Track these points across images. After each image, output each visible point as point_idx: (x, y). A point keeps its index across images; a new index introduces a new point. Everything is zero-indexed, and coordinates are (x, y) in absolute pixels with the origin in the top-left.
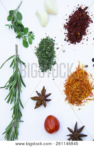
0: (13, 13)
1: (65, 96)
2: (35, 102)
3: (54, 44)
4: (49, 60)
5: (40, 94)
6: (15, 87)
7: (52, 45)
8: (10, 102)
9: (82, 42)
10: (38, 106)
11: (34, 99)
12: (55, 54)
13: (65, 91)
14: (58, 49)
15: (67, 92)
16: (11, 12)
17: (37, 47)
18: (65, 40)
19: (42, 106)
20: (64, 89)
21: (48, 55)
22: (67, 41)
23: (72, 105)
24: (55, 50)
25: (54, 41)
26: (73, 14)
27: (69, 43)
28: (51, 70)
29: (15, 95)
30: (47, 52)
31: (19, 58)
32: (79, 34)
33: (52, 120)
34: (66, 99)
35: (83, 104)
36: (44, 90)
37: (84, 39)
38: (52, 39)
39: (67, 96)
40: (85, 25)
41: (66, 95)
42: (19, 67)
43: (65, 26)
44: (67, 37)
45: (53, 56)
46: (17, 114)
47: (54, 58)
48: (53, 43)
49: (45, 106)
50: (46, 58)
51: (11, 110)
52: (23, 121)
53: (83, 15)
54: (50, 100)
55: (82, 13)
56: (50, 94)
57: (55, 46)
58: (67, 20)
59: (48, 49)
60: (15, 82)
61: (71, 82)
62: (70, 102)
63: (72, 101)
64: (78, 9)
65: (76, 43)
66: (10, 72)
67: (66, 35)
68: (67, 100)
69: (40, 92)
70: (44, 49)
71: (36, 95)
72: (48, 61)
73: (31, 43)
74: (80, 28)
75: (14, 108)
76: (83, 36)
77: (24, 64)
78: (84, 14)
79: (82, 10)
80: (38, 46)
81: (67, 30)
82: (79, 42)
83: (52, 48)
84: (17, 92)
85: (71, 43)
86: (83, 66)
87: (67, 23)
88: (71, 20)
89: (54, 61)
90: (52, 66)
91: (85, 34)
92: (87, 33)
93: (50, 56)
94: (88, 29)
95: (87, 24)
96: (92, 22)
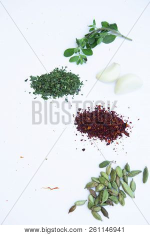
0: (113, 29)
3: (72, 94)
4: (48, 89)
7: (71, 91)
9: (79, 133)
12: (59, 97)
14: (66, 100)
16: (114, 27)
17: (66, 69)
21: (55, 87)
22: (78, 113)
24: (64, 97)
25: (77, 94)
26: (118, 117)
28: (34, 93)
30: (58, 86)
32: (89, 128)
37: (83, 136)
38: (79, 90)
40: (102, 135)
44: (84, 111)
45: (55, 94)
47: (52, 97)
48: (74, 93)
50: (50, 85)
53: (117, 130)
55: (119, 128)
57: (69, 97)
59: (64, 87)
64: (125, 122)
65: (77, 126)
67: (87, 110)
70: (63, 81)
72: (46, 88)
73: (71, 60)
74: (97, 129)
76: (87, 134)
78: (118, 132)
79: (124, 129)
80: (67, 71)
81: (94, 110)
82: (78, 129)
83: (66, 92)
85: (76, 118)
87: (104, 109)
88: (108, 114)
89: (48, 97)
90: (41, 95)
91: (90, 136)
92: (92, 138)
93: (54, 90)
94: (98, 140)
95: (104, 138)
96: (107, 144)
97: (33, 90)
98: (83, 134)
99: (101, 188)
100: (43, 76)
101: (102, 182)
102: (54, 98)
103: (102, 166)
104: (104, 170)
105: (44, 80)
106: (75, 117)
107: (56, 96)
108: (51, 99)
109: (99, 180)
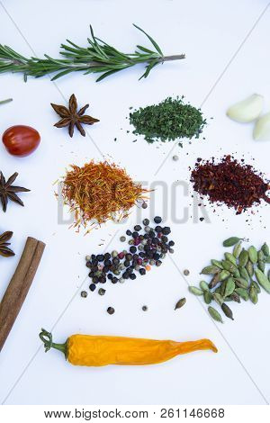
1: (81, 165)
2: (65, 104)
3: (190, 136)
4: (155, 128)
5: (83, 112)
6: (96, 60)
7: (188, 132)
8: (63, 50)
10: (58, 109)
11: (73, 100)
12: (170, 140)
13: (91, 164)
14: (180, 145)
15: (90, 169)
17: (183, 100)
18: (199, 160)
19: (57, 119)
20: (96, 163)
21: (165, 125)
22: (197, 164)
23: (64, 180)
24: (178, 140)
25: (197, 137)
26: (256, 173)
27: (194, 167)
28: (134, 132)
29: (78, 60)
30: (170, 123)
31: (156, 63)
32: (211, 188)
33: (30, 140)
34: (75, 167)
35: (68, 202)
36: (91, 121)
37: (202, 198)
38: (200, 132)
39: (83, 169)
40: (231, 199)
41: (84, 166)
42: (137, 65)
43: (229, 157)
44: (205, 162)
45: (164, 135)
46: (40, 68)
47: (159, 139)
48: (193, 135)
49: (58, 125)
50: (158, 121)
51: (45, 55)
52: (25, 80)
53: (252, 193)
54: (71, 134)
55: (257, 190)
56: (83, 134)
57: (185, 140)
58: (243, 160)
59: (178, 126)
60: (105, 58)
61: (110, 175)
62: (69, 175)
63: (71, 179)
64: (266, 182)
65: (194, 183)
66: (126, 47)
67: (211, 162)
68: (73, 170)
69: (87, 113)
70: (177, 116)
71: (80, 105)
72: (152, 125)
74: (223, 189)
75: (50, 62)
76: (208, 196)
77: (146, 75)
78: (255, 195)
79: (264, 192)
80: (184, 102)
81: (220, 162)
82: (196, 188)
83: (181, 133)
84: (86, 65)
85: (193, 172)
86: (145, 200)
87: (235, 161)
88: (241, 169)
89: (155, 139)
90: (144, 136)
91: (213, 199)
92: (215, 203)
93: (163, 129)
94: (224, 206)
95: (233, 204)
96: (237, 213)
97: (133, 128)
98: (202, 196)
99: (224, 275)
100: (148, 108)
101: (227, 267)
102: (162, 141)
103: (227, 243)
104: (230, 250)
105: (150, 114)
106: (192, 170)
107: (166, 138)
108: (157, 141)
109: (222, 264)
